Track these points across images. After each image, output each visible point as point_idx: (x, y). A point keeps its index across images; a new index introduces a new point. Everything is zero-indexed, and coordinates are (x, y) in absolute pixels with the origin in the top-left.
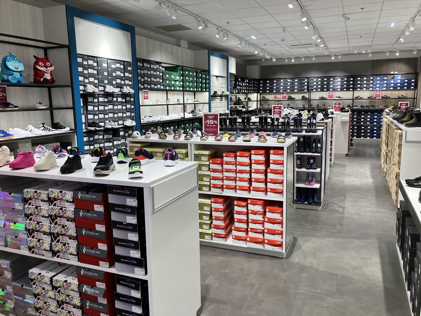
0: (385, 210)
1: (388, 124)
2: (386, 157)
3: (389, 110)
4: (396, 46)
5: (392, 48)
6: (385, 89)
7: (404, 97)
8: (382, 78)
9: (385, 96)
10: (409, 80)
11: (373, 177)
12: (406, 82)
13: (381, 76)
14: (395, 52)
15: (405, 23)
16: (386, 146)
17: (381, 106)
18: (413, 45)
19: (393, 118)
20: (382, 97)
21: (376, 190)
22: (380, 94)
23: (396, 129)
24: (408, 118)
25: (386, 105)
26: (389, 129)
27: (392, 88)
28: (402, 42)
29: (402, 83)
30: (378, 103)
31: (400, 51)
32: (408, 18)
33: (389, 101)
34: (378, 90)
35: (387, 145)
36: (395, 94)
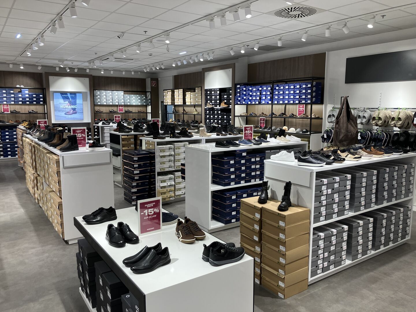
0: (51, 246)
1: (34, 145)
2: (35, 181)
3: (24, 127)
4: (19, 59)
5: (15, 60)
6: (13, 103)
7: (34, 112)
8: (8, 91)
9: (15, 111)
10: (38, 95)
11: (23, 205)
12: (35, 97)
13: (7, 89)
14: (19, 65)
15: (33, 37)
16: (33, 169)
17: (12, 121)
18: (37, 60)
19: (39, 139)
20: (11, 112)
21: (32, 223)
22: (8, 108)
23: (48, 153)
24: (57, 140)
25: (17, 120)
26: (35, 151)
27: (20, 103)
28: (28, 56)
29: (31, 98)
30: (7, 118)
31: (24, 65)
32: (37, 32)
33: (20, 116)
34: (5, 104)
35: (35, 168)
36: (25, 109)
